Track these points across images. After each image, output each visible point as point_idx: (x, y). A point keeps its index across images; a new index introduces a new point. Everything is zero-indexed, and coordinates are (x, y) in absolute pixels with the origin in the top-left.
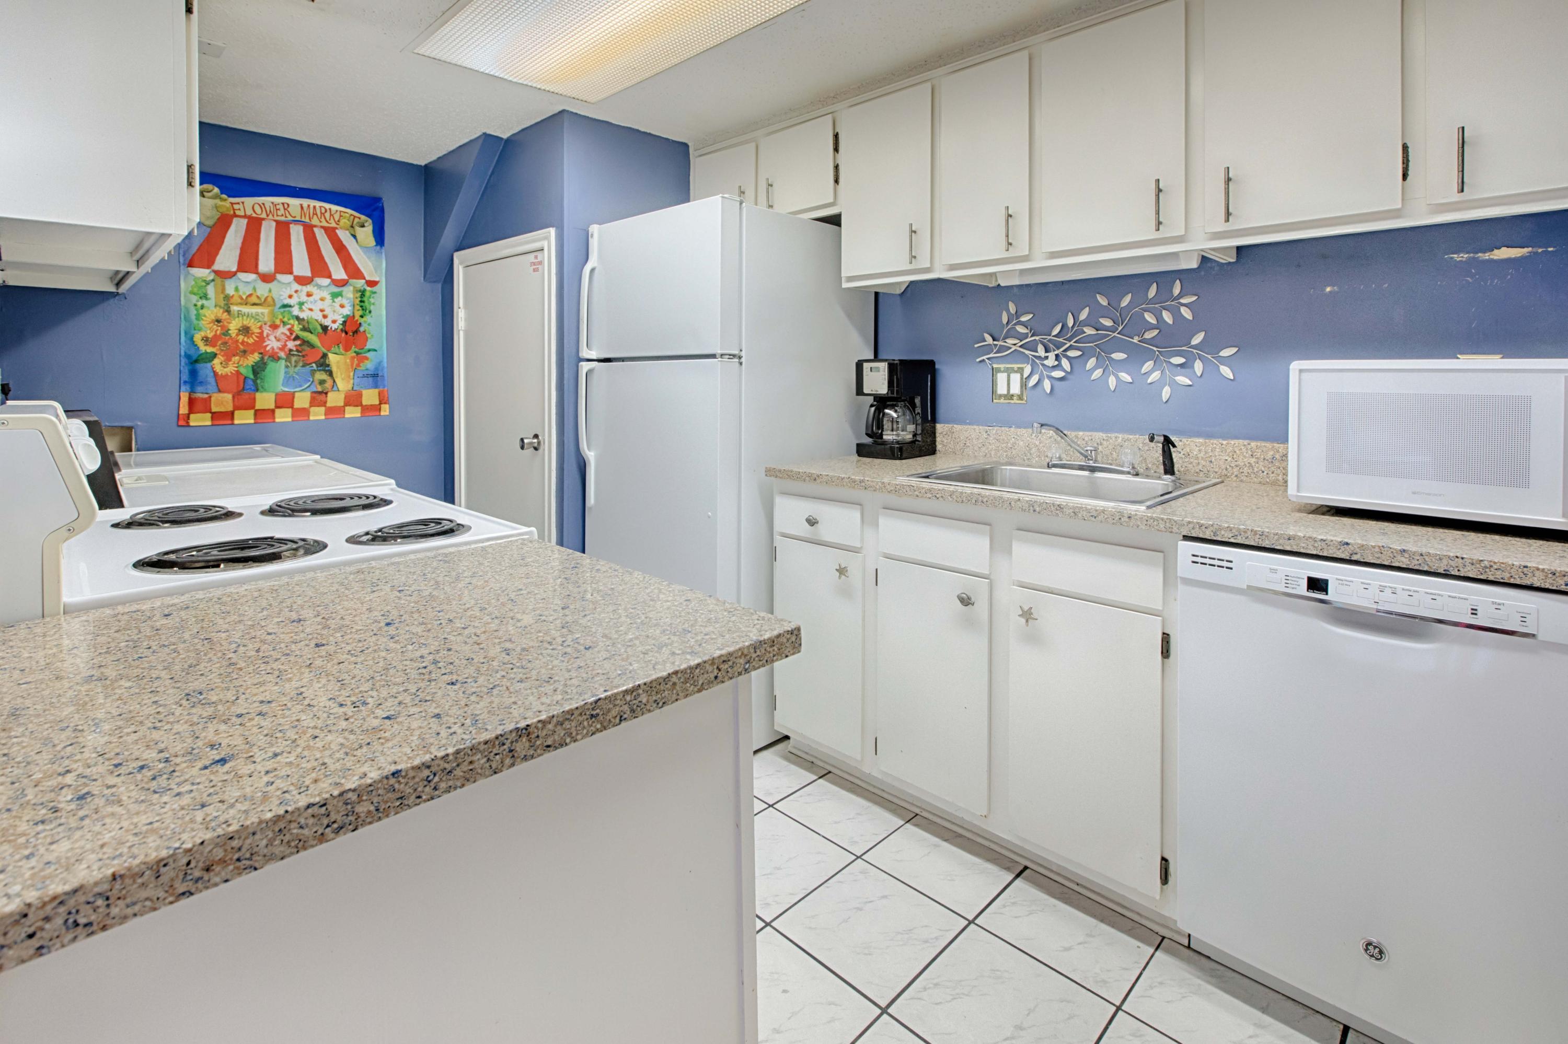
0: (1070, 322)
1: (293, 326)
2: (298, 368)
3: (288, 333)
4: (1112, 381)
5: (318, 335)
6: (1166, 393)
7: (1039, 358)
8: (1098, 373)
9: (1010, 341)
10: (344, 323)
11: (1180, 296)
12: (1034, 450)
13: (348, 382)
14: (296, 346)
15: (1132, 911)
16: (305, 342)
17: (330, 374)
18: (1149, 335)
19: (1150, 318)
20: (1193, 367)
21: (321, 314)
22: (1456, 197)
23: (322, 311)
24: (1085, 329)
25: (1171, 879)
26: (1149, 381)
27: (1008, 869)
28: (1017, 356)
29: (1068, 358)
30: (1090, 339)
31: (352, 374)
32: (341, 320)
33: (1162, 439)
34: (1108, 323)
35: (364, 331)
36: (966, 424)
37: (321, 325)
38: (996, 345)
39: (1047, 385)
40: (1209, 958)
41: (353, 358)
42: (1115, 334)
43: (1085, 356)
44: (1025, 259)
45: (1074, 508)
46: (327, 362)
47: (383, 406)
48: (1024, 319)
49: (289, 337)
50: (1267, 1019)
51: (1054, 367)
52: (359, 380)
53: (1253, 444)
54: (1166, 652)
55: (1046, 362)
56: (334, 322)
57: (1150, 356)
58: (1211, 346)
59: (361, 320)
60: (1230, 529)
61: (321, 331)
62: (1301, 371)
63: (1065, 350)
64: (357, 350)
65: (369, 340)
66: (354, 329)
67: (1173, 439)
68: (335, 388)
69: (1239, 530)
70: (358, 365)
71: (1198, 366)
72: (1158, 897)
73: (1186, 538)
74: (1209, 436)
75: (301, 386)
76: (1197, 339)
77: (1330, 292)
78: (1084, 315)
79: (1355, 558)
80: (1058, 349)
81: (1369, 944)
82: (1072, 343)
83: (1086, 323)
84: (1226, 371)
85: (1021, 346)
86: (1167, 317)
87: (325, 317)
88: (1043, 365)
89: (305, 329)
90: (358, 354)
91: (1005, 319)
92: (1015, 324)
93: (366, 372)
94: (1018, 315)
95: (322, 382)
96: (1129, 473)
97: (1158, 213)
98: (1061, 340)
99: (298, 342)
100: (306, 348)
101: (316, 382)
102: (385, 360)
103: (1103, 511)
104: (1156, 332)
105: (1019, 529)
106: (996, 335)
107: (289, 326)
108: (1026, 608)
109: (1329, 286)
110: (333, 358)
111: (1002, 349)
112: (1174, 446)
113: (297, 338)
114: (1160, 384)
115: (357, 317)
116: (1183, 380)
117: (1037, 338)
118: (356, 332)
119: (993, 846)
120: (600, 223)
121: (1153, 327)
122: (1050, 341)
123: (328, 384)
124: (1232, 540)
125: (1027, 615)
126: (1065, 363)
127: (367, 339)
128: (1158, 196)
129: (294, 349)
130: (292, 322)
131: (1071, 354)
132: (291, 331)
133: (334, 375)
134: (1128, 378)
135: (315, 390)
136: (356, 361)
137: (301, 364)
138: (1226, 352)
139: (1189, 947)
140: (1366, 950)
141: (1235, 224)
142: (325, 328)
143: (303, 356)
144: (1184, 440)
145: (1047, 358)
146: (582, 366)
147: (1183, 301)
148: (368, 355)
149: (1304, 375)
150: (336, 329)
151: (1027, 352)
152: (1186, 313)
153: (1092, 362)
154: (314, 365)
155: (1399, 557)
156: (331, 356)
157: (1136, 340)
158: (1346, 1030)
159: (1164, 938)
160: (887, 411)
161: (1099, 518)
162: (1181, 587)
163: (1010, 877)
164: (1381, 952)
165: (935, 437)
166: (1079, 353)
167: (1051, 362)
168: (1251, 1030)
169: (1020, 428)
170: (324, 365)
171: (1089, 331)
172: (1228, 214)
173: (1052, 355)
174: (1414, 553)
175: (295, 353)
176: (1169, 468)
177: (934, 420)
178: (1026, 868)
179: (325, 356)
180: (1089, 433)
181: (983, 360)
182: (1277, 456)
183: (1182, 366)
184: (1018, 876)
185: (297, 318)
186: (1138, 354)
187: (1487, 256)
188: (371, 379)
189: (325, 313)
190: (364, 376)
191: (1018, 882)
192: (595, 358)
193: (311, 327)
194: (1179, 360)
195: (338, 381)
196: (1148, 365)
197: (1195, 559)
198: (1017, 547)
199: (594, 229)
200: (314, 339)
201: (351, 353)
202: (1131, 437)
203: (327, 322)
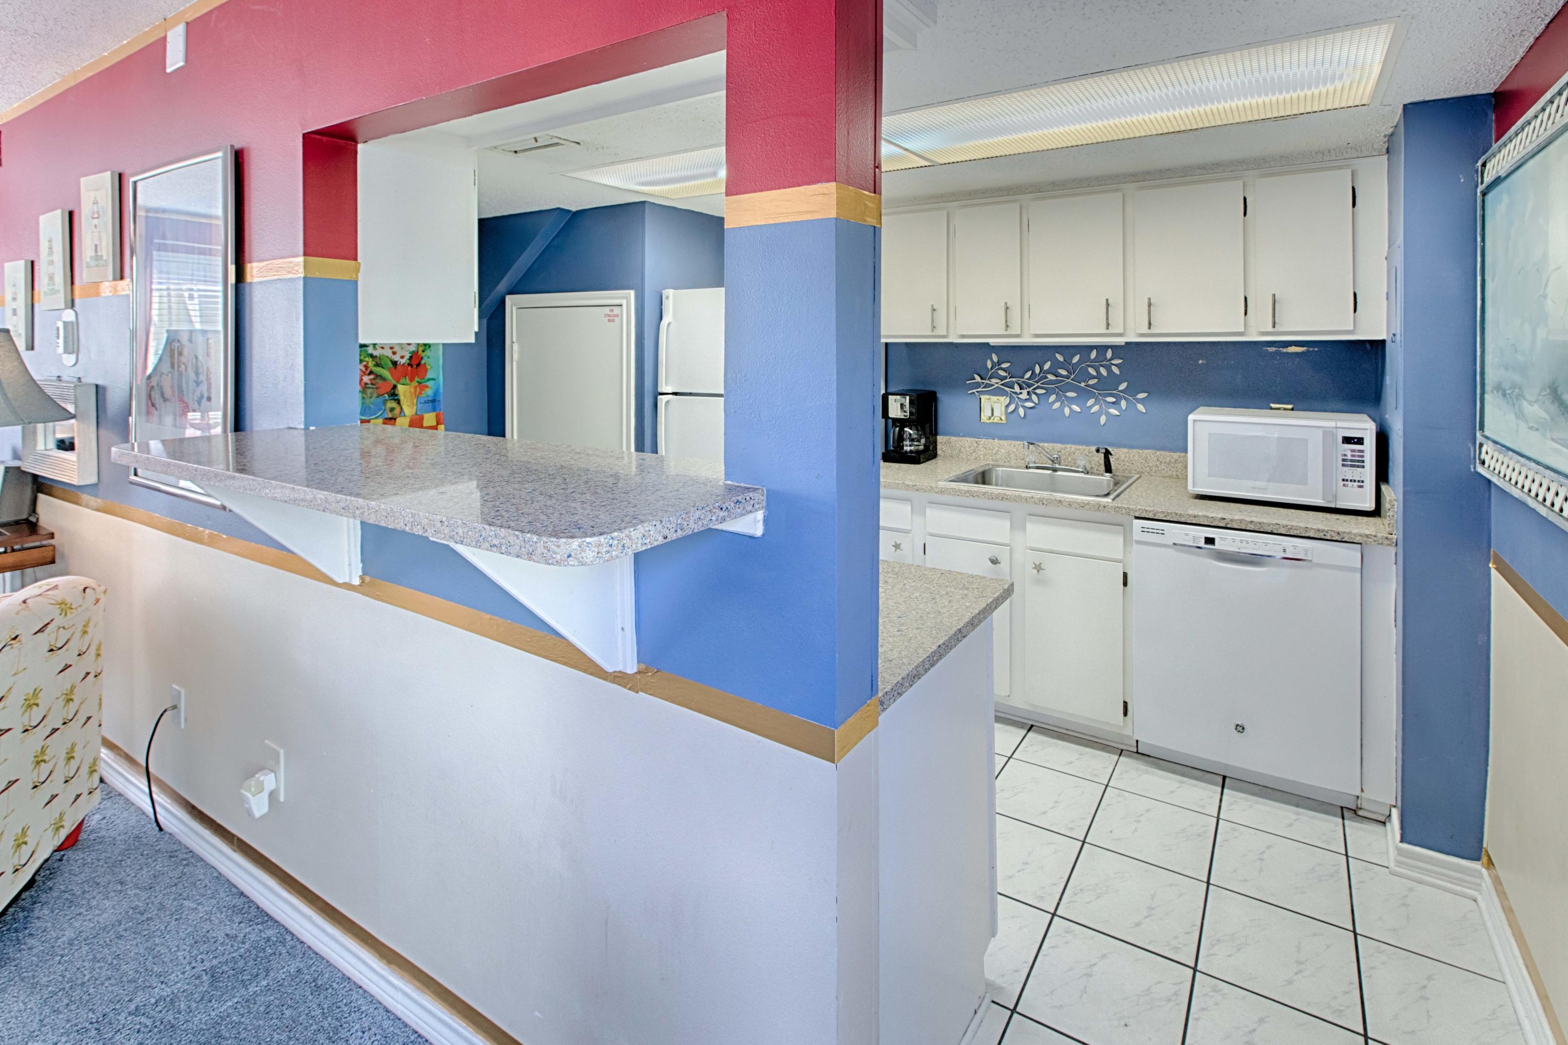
0: (1037, 370)
1: (368, 362)
2: (373, 399)
3: (364, 369)
4: (1067, 411)
5: (390, 370)
6: (1103, 419)
7: (1015, 393)
8: (1057, 405)
9: (994, 381)
10: (411, 357)
11: (1111, 359)
12: (1012, 456)
13: (413, 408)
14: (371, 380)
15: (1100, 738)
16: (378, 376)
17: (399, 402)
18: (1091, 382)
19: (1092, 371)
20: (1120, 404)
21: (390, 351)
22: (1270, 329)
23: (391, 348)
24: (1048, 376)
25: (1129, 713)
26: (1092, 411)
27: (1022, 728)
28: (998, 392)
29: (1035, 394)
30: (1051, 382)
31: (415, 401)
32: (408, 356)
33: (1104, 451)
34: (1064, 372)
35: (425, 364)
36: (959, 436)
37: (391, 361)
38: (983, 383)
39: (1021, 412)
40: (1149, 756)
41: (416, 387)
42: (1069, 380)
43: (1049, 393)
44: (1018, 336)
45: (1069, 502)
46: (396, 393)
47: (439, 426)
48: (1004, 366)
49: (364, 373)
50: (1185, 779)
51: (1026, 400)
52: (421, 405)
53: (1158, 453)
54: (1125, 584)
55: (1020, 396)
56: (402, 357)
57: (1092, 395)
58: (1132, 391)
59: (423, 355)
60: (1163, 512)
61: (391, 365)
62: (1194, 421)
63: (1035, 389)
64: (419, 380)
65: (429, 371)
66: (418, 362)
67: (1110, 449)
68: (402, 414)
69: (1168, 513)
70: (420, 393)
71: (1123, 404)
72: (1122, 724)
73: (1137, 518)
74: (1131, 447)
75: (375, 414)
76: (1123, 386)
77: (1202, 364)
78: (1047, 366)
79: (1228, 526)
80: (1029, 387)
81: (1238, 725)
82: (1039, 384)
83: (1048, 372)
84: (1141, 407)
85: (1002, 385)
86: (1103, 371)
87: (394, 353)
88: (1018, 398)
89: (377, 365)
90: (419, 383)
91: (989, 365)
92: (998, 369)
93: (427, 399)
94: (999, 363)
95: (392, 410)
96: (1083, 472)
97: (1107, 319)
98: (1031, 382)
99: (372, 377)
100: (379, 381)
101: (388, 410)
102: (441, 387)
103: (1088, 504)
104: (1096, 381)
105: (1030, 515)
106: (984, 377)
107: (365, 363)
108: (1037, 564)
109: (1202, 359)
110: (401, 388)
111: (987, 386)
112: (1111, 454)
113: (371, 373)
114: (1099, 413)
115: (420, 352)
116: (1114, 411)
117: (1014, 380)
118: (418, 365)
119: (1009, 717)
120: (675, 289)
121: (1094, 377)
122: (1023, 382)
123: (397, 411)
124: (1164, 519)
125: (1038, 568)
126: (1034, 398)
127: (426, 370)
128: (1107, 309)
129: (369, 382)
130: (367, 359)
131: (1039, 391)
132: (366, 367)
133: (402, 402)
134: (1077, 409)
135: (386, 416)
136: (418, 389)
137: (375, 395)
138: (1141, 396)
139: (1137, 752)
140: (1236, 729)
141: (1154, 330)
142: (395, 363)
143: (377, 388)
144: (1115, 450)
145: (1021, 393)
146: (661, 399)
147: (1113, 362)
148: (428, 383)
149: (1197, 423)
150: (404, 364)
151: (1006, 389)
152: (1116, 370)
153: (1053, 398)
154: (386, 395)
155: (1250, 525)
156: (400, 387)
157: (1083, 385)
158: (1224, 778)
159: (1122, 750)
160: (906, 429)
161: (1086, 507)
162: (1135, 546)
163: (1024, 732)
164: (1243, 729)
165: (936, 445)
166: (1044, 391)
167: (1024, 395)
168: (1178, 785)
169: (1001, 439)
170: (394, 395)
171: (1051, 377)
172: (1150, 324)
173: (1025, 392)
174: (1257, 523)
175: (370, 386)
176: (1108, 469)
177: (936, 434)
178: (1032, 726)
179: (395, 387)
180: (1052, 445)
181: (973, 393)
182: (1173, 460)
183: (1113, 403)
184: (1029, 730)
185: (372, 356)
186: (1084, 394)
187: (1285, 350)
188: (430, 404)
189: (394, 350)
190: (425, 402)
191: (1030, 734)
192: (670, 392)
193: (382, 363)
194: (1113, 400)
195: (405, 408)
196: (1091, 402)
197: (1143, 530)
198: (1029, 527)
199: (669, 293)
200: (386, 373)
201: (415, 383)
202: (1081, 447)
203: (396, 358)
